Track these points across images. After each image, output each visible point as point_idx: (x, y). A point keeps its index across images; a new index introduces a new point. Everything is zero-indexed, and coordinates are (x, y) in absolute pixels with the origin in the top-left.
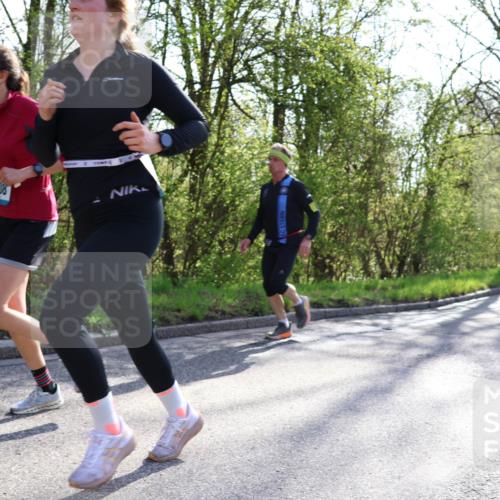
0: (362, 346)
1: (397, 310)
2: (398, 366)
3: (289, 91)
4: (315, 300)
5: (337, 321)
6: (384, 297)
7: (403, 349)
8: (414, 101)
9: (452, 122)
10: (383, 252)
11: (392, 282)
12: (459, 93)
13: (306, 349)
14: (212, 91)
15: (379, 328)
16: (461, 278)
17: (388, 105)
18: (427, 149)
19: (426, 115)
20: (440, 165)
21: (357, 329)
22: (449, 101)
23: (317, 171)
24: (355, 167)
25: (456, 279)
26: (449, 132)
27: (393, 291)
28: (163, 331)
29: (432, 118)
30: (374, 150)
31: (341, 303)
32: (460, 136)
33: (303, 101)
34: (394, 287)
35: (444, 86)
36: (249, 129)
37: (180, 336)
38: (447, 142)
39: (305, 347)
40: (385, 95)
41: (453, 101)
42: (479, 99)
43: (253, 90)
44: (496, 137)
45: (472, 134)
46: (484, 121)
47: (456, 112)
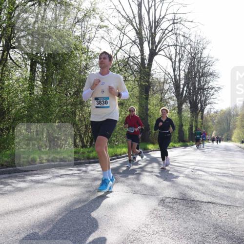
0: (73, 180)
1: (90, 163)
2: (91, 189)
3: (39, 55)
5: (60, 169)
6: (83, 157)
7: (93, 181)
10: (83, 136)
11: (87, 150)
12: (120, 61)
13: (45, 183)
15: (80, 172)
16: (120, 147)
17: (87, 64)
21: (70, 172)
22: (115, 64)
23: (51, 95)
24: (70, 94)
25: (117, 148)
27: (88, 154)
30: (80, 86)
33: (45, 60)
34: (88, 152)
36: (18, 73)
39: (45, 181)
40: (86, 60)
41: (117, 65)
42: (129, 65)
43: (21, 53)
44: (136, 82)
45: (125, 81)
46: (131, 75)
47: (118, 70)
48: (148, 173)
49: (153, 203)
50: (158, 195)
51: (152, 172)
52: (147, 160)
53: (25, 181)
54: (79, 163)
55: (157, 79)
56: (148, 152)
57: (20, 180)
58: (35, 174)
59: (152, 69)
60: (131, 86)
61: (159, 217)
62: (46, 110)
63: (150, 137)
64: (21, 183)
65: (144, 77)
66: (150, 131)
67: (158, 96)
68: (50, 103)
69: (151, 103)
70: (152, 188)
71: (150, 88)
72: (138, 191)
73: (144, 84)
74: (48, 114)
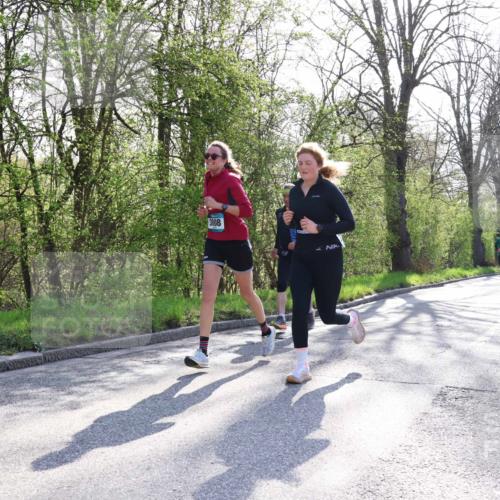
3: (174, 104)
5: (229, 334)
8: (297, 113)
9: (334, 133)
10: (272, 263)
12: (340, 104)
14: (95, 106)
16: (349, 284)
17: (272, 117)
19: (308, 126)
22: (331, 112)
26: (332, 143)
28: (51, 354)
29: (315, 129)
30: (260, 162)
31: (233, 315)
32: (343, 146)
33: (188, 114)
35: (326, 98)
36: (134, 144)
37: (69, 358)
38: (330, 152)
40: (269, 107)
41: (335, 112)
42: (360, 110)
43: (137, 104)
44: (377, 146)
45: (354, 144)
46: (365, 131)
47: (338, 123)
48: (409, 337)
49: (421, 399)
50: (431, 382)
51: (418, 333)
52: (408, 308)
53: (158, 362)
55: (421, 136)
56: (410, 291)
57: (149, 360)
58: (178, 347)
59: (409, 115)
60: (366, 155)
61: (435, 429)
63: (412, 260)
64: (152, 366)
65: (392, 135)
66: (412, 246)
67: (426, 171)
69: (412, 188)
70: (419, 368)
71: (406, 156)
72: (389, 376)
73: (392, 148)
74: (200, 224)
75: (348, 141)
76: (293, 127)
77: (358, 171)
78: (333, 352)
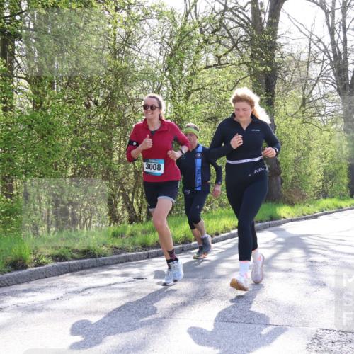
0: (111, 299)
1: (148, 257)
3: (18, 18)
4: (57, 252)
6: (133, 244)
8: (156, 30)
9: (197, 52)
10: (130, 195)
11: (142, 227)
12: (204, 20)
15: (127, 279)
16: (214, 217)
17: (128, 34)
18: (172, 82)
19: (169, 45)
20: (187, 98)
21: (105, 281)
22: (194, 29)
23: (53, 110)
24: (96, 103)
25: (209, 219)
26: (194, 64)
27: (144, 236)
29: (176, 48)
30: (116, 84)
31: (87, 253)
32: (207, 67)
34: (144, 232)
35: (188, 13)
38: (192, 74)
39: (49, 306)
40: (125, 23)
41: (198, 29)
42: (225, 27)
44: (244, 67)
45: (219, 65)
46: (231, 50)
47: (202, 41)
48: (280, 274)
49: (295, 344)
50: (305, 324)
51: (290, 270)
52: (279, 243)
54: (125, 257)
55: (291, 55)
56: (280, 224)
58: (25, 291)
59: (279, 33)
60: (232, 77)
62: (43, 144)
63: (282, 190)
65: (261, 54)
66: (282, 175)
67: (296, 94)
68: (51, 127)
69: (282, 112)
70: (292, 309)
71: (275, 77)
73: (260, 69)
74: (49, 153)
75: (212, 61)
76: (152, 46)
77: (223, 94)
78: (198, 292)
